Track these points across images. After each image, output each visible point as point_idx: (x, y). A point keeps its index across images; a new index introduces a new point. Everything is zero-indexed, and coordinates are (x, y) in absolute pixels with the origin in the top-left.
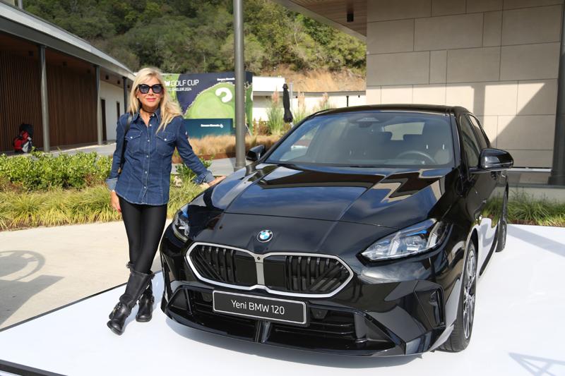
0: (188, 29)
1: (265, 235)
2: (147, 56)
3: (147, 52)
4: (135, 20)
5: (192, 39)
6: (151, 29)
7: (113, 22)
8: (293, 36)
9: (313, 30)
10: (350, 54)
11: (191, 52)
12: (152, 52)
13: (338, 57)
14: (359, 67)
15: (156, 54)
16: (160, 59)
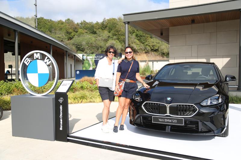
0: (94, 38)
1: (169, 99)
2: (79, 48)
3: (79, 47)
4: (74, 35)
5: (95, 42)
6: (81, 38)
7: (66, 36)
8: (132, 41)
9: (139, 39)
10: (153, 47)
11: (95, 46)
12: (81, 46)
13: (148, 48)
14: (156, 52)
15: (82, 47)
16: (83, 49)
